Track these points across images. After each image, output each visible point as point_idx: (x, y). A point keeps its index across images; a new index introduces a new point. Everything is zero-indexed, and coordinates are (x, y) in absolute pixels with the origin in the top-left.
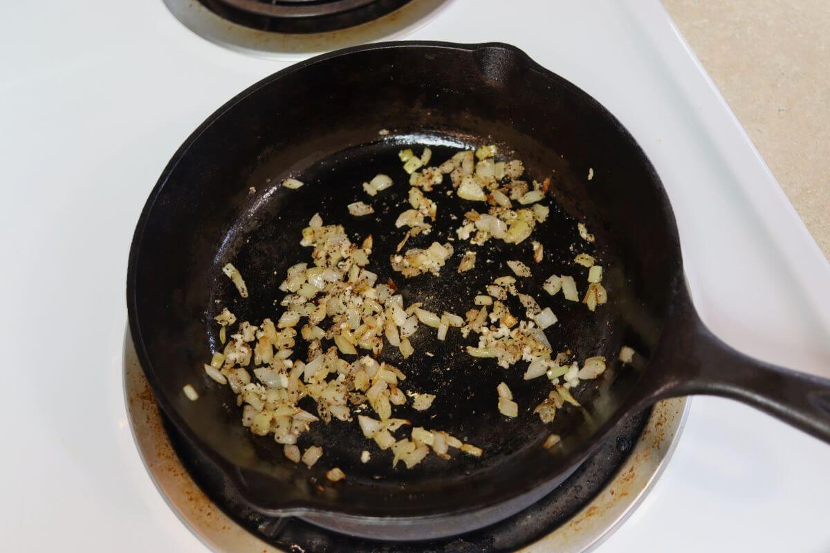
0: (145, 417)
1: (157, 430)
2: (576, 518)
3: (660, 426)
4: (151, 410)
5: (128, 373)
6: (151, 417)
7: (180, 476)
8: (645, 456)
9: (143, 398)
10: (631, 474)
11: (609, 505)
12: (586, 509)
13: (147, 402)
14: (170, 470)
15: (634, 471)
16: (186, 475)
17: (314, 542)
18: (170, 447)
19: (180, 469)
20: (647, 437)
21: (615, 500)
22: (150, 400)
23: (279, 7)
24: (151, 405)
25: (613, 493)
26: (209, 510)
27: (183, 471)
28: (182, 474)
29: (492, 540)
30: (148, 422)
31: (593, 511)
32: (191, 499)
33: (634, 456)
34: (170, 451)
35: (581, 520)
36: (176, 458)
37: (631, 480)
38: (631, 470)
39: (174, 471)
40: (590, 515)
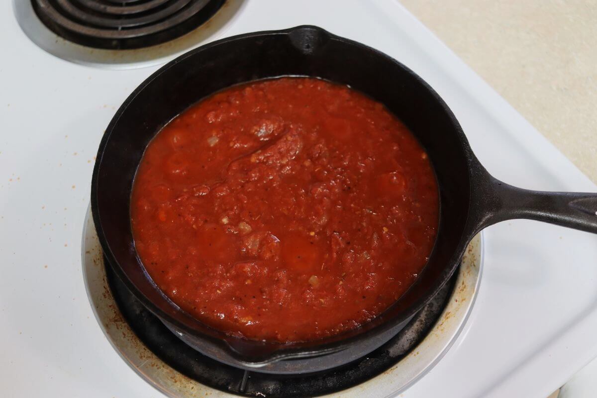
0: (122, 333)
1: (134, 341)
2: (440, 322)
3: (471, 252)
4: (124, 327)
5: (97, 307)
6: (126, 333)
7: (162, 368)
8: (468, 273)
9: (116, 321)
10: (464, 286)
11: (457, 310)
12: (444, 315)
13: (119, 323)
14: (153, 366)
15: (465, 283)
16: (166, 366)
17: (270, 387)
18: (147, 350)
19: (160, 363)
20: (465, 260)
21: (459, 305)
22: (122, 321)
23: (125, 31)
24: (123, 325)
25: (456, 301)
26: (192, 385)
27: (163, 364)
28: (163, 366)
29: (388, 353)
30: (124, 337)
31: (448, 316)
32: (176, 382)
33: (461, 275)
34: (148, 353)
35: (443, 323)
36: (154, 356)
37: (465, 290)
38: (463, 284)
39: (157, 366)
40: (447, 318)
